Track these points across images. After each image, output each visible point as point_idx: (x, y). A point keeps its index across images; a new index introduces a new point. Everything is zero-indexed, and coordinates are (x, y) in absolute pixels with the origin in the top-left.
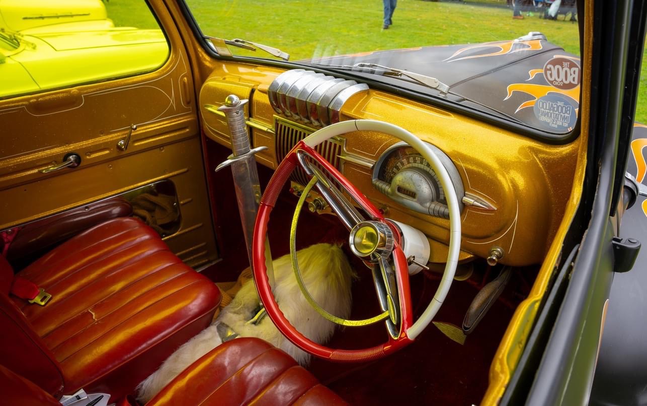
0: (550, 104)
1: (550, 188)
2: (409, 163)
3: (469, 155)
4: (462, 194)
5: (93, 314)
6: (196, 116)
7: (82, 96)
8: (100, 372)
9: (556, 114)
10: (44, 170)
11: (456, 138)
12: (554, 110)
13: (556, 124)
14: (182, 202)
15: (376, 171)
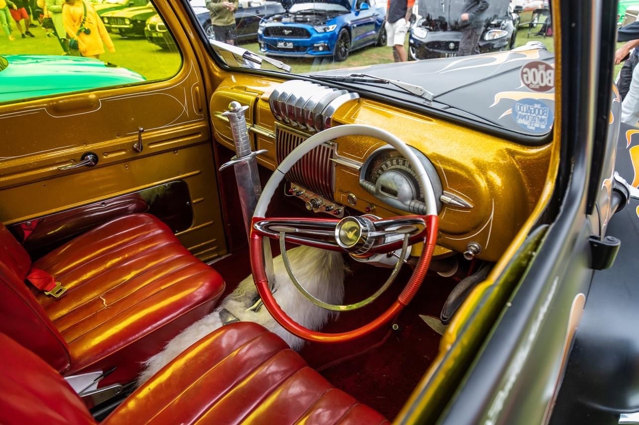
0: (528, 106)
1: (526, 187)
2: (392, 165)
3: (447, 156)
4: (440, 193)
5: (104, 300)
6: (208, 123)
7: (100, 100)
8: (106, 352)
9: (534, 117)
10: (63, 167)
11: (436, 142)
12: (531, 113)
13: (533, 126)
14: (194, 201)
15: (363, 173)
